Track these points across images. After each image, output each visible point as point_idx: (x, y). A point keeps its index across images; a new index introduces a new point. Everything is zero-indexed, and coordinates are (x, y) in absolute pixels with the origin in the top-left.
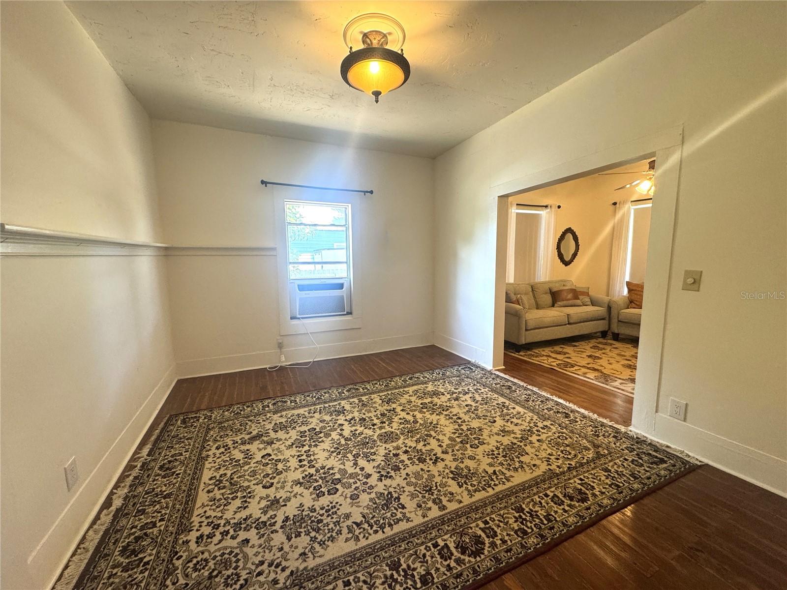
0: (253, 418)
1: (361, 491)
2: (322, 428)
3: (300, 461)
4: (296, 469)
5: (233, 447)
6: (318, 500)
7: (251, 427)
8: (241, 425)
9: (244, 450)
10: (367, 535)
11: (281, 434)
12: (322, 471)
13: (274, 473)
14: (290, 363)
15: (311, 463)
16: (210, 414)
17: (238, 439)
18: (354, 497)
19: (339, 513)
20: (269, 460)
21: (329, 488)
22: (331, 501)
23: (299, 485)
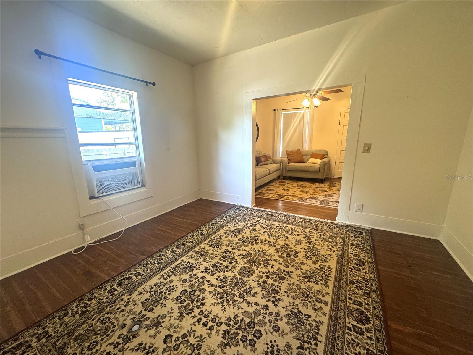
0: (108, 309)
1: (276, 322)
2: (191, 286)
3: (205, 324)
4: (209, 334)
5: (119, 351)
6: (257, 349)
7: (118, 320)
8: (102, 323)
9: (136, 346)
10: (314, 351)
11: (159, 311)
12: (231, 323)
13: (194, 350)
14: (94, 240)
15: (215, 321)
16: (42, 331)
17: (115, 338)
18: (276, 329)
19: (282, 348)
20: (175, 341)
21: (253, 333)
22: (266, 343)
23: (228, 347)
